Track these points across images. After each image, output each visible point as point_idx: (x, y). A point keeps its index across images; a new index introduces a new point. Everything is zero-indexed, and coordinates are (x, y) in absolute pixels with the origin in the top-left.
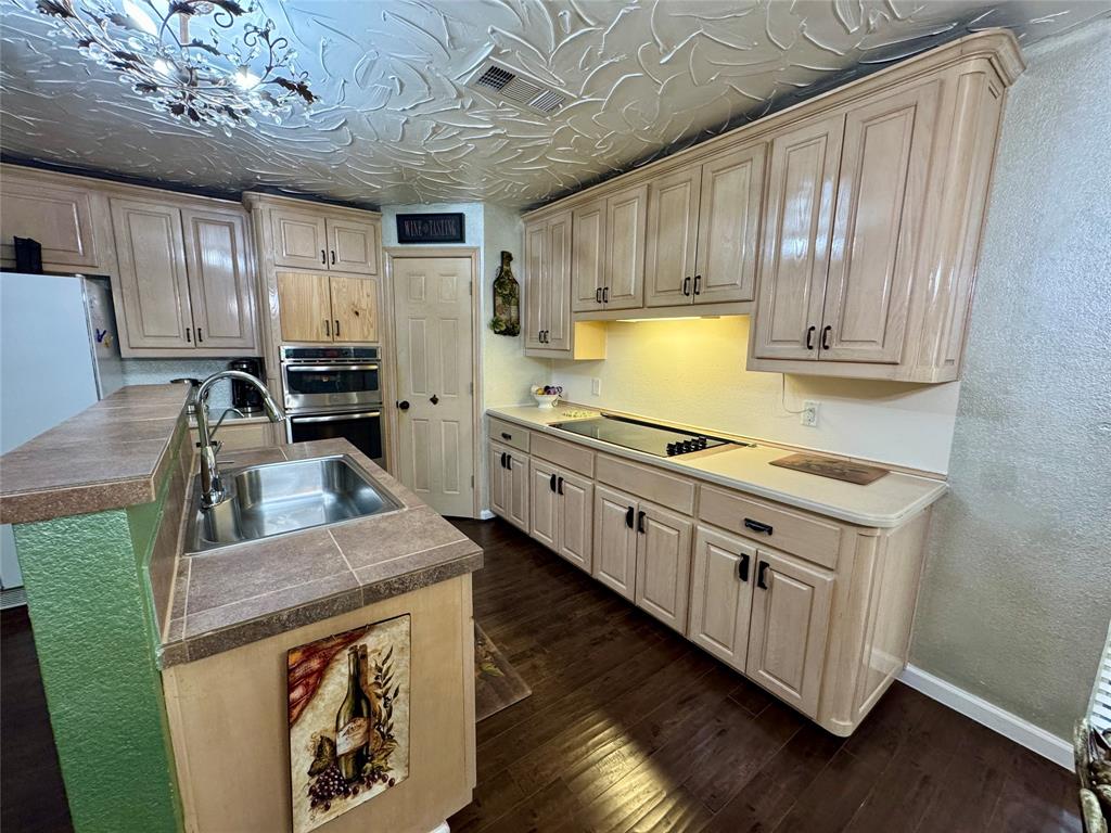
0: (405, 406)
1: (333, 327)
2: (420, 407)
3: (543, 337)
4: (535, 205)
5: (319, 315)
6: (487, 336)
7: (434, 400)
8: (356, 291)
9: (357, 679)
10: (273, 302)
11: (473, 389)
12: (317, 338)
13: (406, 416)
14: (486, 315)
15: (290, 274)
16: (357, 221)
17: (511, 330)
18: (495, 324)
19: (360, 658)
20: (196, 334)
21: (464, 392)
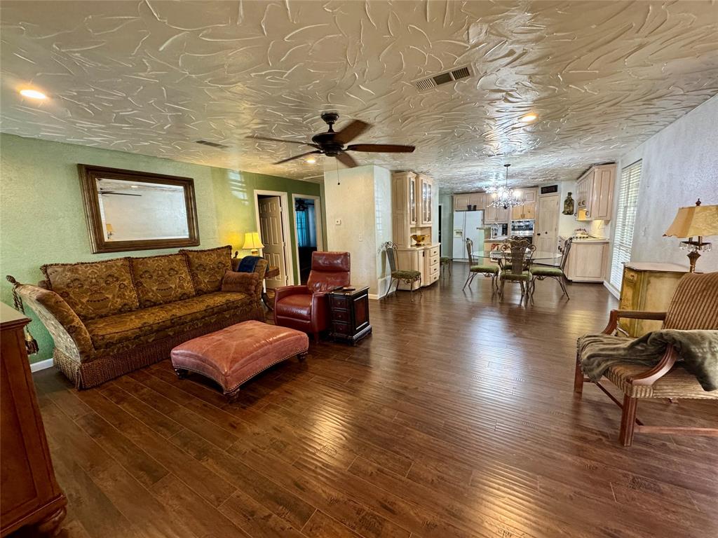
0: (539, 234)
1: (523, 216)
2: (543, 234)
5: (520, 213)
7: (546, 233)
8: (530, 206)
11: (556, 231)
13: (540, 236)
16: (532, 191)
20: (496, 219)
21: (554, 230)
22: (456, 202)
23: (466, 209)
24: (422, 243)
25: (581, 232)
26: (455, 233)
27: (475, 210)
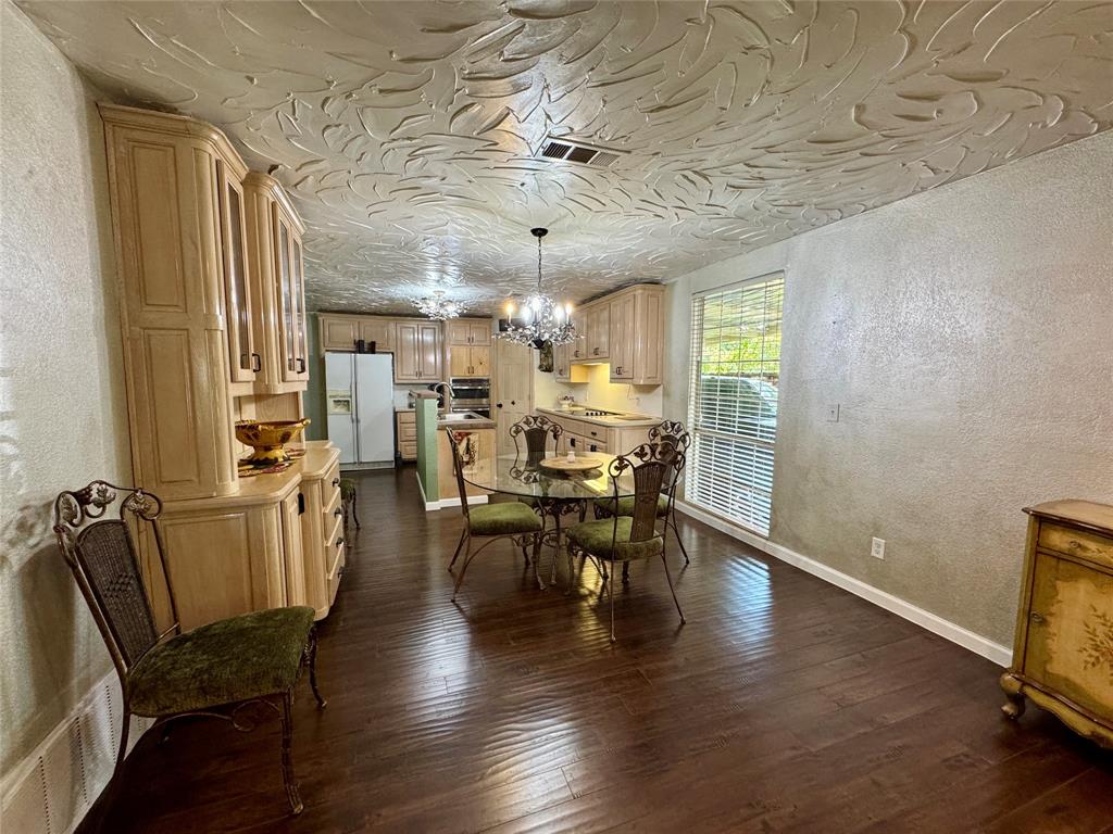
0: (500, 406)
1: (471, 370)
2: (507, 406)
3: (561, 372)
4: (584, 302)
5: (466, 365)
6: (538, 373)
7: (513, 403)
8: (483, 353)
9: (468, 444)
10: (449, 356)
11: (530, 398)
12: (463, 374)
13: (502, 410)
14: (537, 363)
15: (456, 348)
16: (484, 324)
17: (549, 369)
18: (540, 367)
19: (469, 440)
20: (419, 374)
21: (526, 398)
22: (324, 331)
23: (352, 347)
24: (279, 453)
25: (570, 401)
26: (330, 403)
27: (373, 352)
